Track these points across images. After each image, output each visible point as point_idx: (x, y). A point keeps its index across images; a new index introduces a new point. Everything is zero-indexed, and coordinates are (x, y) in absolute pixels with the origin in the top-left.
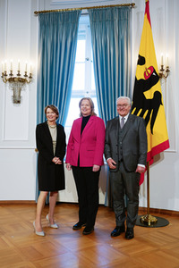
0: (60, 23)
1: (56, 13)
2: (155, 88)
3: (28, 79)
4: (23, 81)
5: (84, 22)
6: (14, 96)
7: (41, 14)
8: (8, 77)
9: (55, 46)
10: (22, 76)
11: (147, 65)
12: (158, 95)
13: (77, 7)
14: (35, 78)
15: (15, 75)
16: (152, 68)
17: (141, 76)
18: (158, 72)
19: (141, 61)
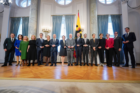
0: (58, 18)
1: (57, 16)
2: (80, 33)
3: (49, 32)
4: (48, 32)
5: (64, 19)
6: (46, 36)
7: (53, 16)
8: (44, 31)
9: (56, 24)
10: (48, 31)
11: (78, 27)
12: (81, 34)
13: (62, 15)
14: (51, 31)
15: (46, 30)
16: (80, 28)
17: (77, 30)
18: (81, 29)
19: (77, 26)
